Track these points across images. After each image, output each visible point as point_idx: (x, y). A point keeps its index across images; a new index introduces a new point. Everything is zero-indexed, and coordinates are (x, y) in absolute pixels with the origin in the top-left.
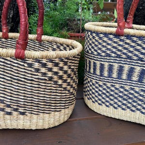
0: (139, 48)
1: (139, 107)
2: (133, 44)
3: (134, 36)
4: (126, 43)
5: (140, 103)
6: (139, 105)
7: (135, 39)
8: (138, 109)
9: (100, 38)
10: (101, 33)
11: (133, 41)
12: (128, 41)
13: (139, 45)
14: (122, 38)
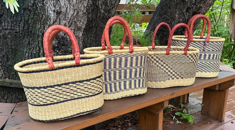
0: (199, 46)
1: (200, 70)
2: (196, 45)
3: (197, 41)
4: (194, 44)
5: (200, 68)
6: (200, 69)
7: (197, 42)
8: (200, 71)
9: (179, 43)
10: (183, 41)
11: (196, 43)
12: (194, 43)
13: (198, 45)
14: (192, 42)
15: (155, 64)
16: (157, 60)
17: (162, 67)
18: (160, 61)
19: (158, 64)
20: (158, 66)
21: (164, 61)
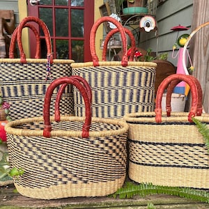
15: (27, 154)
16: (30, 145)
17: (40, 161)
18: (34, 149)
19: (31, 153)
20: (31, 158)
21: (41, 149)
